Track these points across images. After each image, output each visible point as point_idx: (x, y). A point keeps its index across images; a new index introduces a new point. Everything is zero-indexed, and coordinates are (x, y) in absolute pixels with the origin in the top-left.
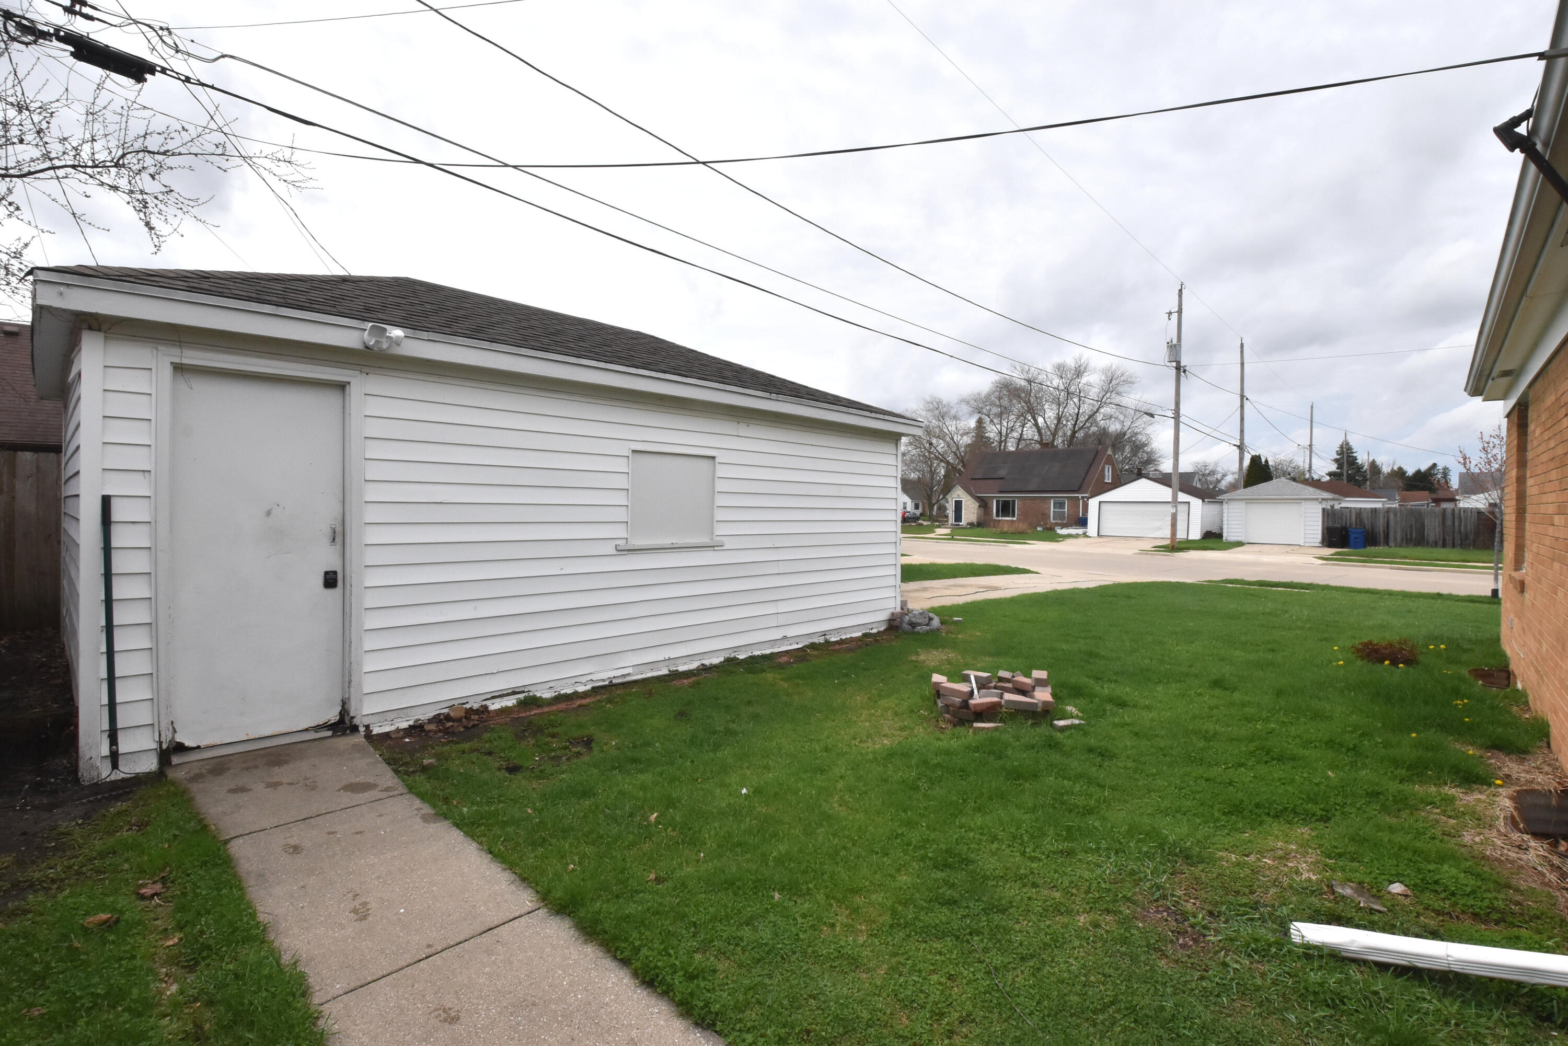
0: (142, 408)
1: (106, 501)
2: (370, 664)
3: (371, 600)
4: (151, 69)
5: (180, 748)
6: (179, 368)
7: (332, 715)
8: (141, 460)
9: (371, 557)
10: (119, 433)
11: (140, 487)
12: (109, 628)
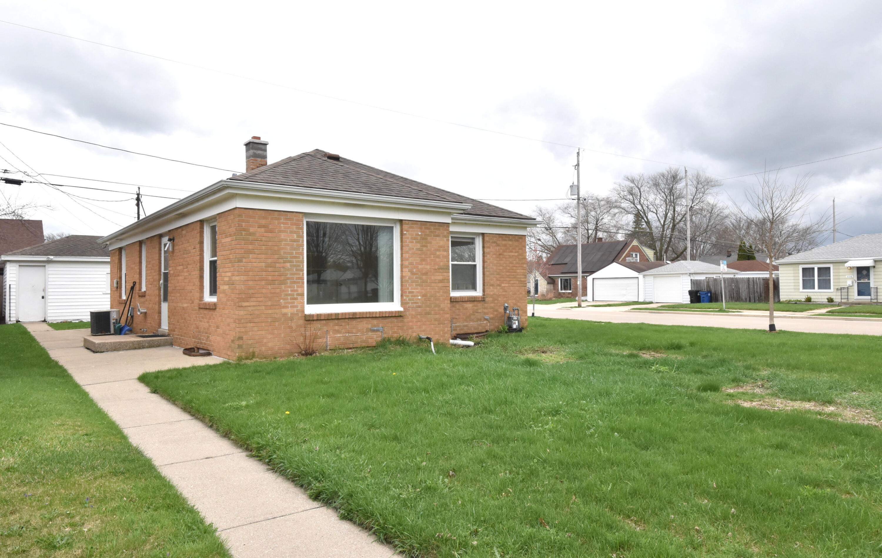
0: (15, 272)
1: (10, 285)
2: (49, 311)
3: (49, 301)
4: (22, 182)
5: (19, 321)
6: (20, 266)
7: (43, 320)
8: (15, 279)
9: (49, 294)
10: (12, 275)
11: (14, 283)
12: (10, 303)
